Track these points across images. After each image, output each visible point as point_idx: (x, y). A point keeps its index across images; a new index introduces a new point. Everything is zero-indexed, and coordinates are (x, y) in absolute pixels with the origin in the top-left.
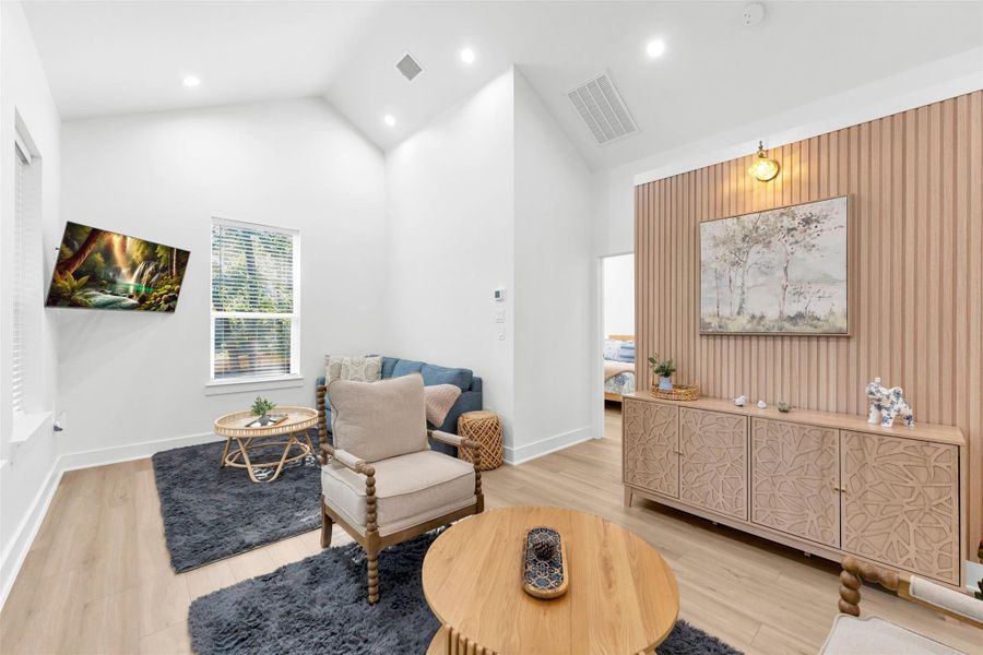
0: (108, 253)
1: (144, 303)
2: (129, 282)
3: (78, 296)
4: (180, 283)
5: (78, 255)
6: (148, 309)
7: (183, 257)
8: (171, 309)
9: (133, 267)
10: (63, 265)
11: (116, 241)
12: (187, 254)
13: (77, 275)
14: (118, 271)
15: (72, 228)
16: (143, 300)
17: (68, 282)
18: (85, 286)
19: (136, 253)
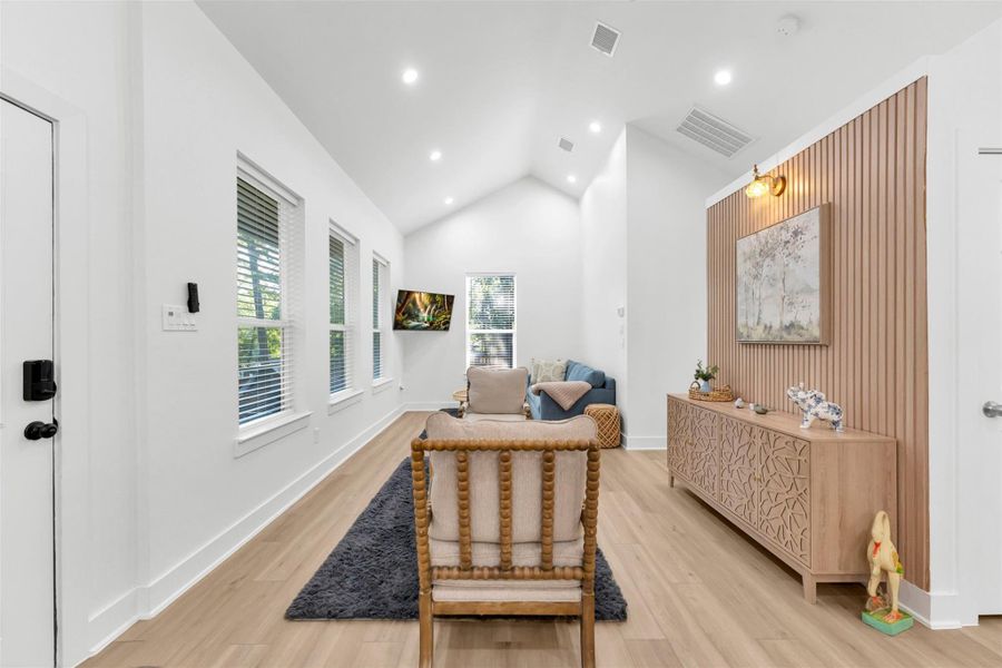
0: (414, 303)
1: (433, 327)
2: (424, 315)
3: (405, 323)
4: (450, 313)
5: (403, 305)
6: (434, 329)
7: (450, 299)
8: (447, 329)
9: (426, 308)
10: (398, 310)
11: (417, 296)
12: (453, 297)
13: (404, 314)
14: (419, 310)
15: (401, 292)
16: (431, 324)
17: (400, 317)
18: (406, 319)
19: (426, 300)
